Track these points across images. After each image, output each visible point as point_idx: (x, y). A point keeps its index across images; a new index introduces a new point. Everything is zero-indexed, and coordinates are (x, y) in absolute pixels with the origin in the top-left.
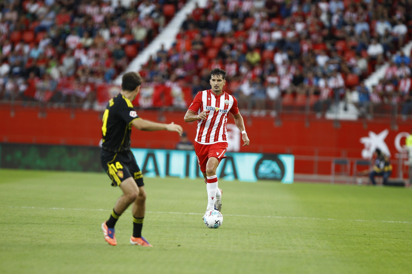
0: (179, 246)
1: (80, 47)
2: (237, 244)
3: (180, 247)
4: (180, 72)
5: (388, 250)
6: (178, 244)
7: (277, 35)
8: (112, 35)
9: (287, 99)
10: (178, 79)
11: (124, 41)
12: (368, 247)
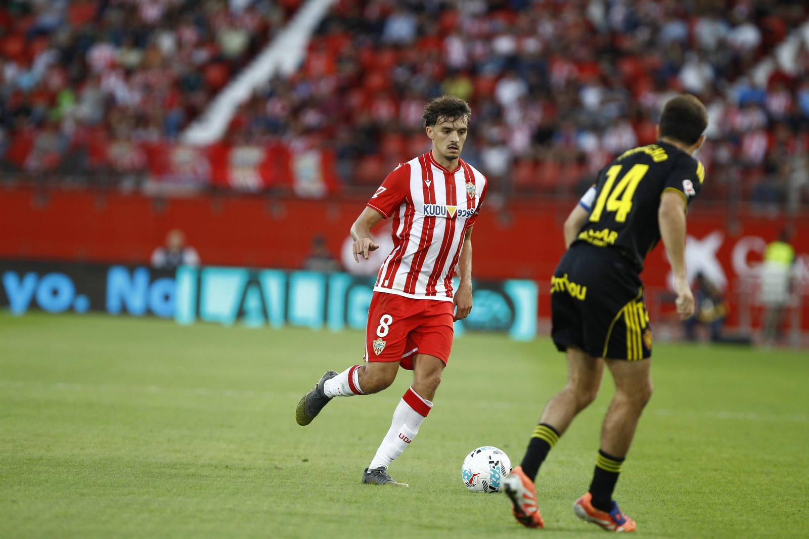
0: (305, 461)
1: (113, 66)
2: (419, 458)
3: (306, 463)
4: (311, 118)
5: (716, 470)
6: (303, 458)
7: (504, 45)
8: (180, 44)
9: (523, 174)
10: (308, 132)
11: (202, 55)
12: (676, 464)
